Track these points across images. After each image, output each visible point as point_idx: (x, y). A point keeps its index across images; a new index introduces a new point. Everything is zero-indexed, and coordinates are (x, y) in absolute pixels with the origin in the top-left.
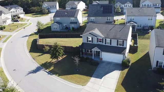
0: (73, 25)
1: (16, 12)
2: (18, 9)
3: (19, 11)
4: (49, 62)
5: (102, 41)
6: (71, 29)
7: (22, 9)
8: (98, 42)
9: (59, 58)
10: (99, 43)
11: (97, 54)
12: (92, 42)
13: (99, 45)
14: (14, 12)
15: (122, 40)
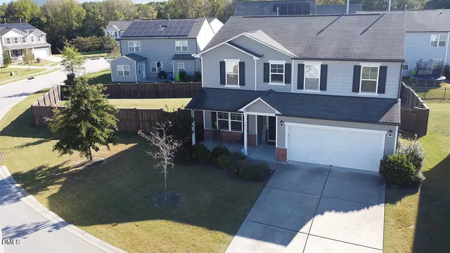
0: (182, 65)
1: (24, 41)
2: (32, 35)
3: (33, 41)
4: (51, 166)
5: (283, 73)
6: (177, 76)
7: (42, 35)
8: (266, 80)
9: (97, 149)
10: (272, 84)
11: (263, 138)
12: (242, 83)
13: (271, 91)
14: (16, 42)
15: (378, 65)
